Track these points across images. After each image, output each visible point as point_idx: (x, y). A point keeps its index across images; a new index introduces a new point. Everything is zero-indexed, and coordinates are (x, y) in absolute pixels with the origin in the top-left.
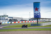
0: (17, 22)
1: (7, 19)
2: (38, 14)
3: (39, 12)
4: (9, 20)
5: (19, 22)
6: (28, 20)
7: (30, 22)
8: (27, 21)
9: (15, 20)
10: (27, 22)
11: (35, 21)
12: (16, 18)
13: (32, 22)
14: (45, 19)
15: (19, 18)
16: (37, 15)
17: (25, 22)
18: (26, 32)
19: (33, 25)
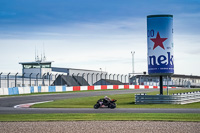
0: (84, 88)
1: (47, 77)
2: (162, 58)
3: (169, 53)
4: (54, 79)
5: (91, 88)
6: (127, 82)
7: (132, 87)
8: (121, 83)
9: (78, 81)
10: (121, 87)
11: (152, 86)
12: (82, 72)
13: (142, 87)
14: (191, 77)
15: (93, 74)
16: (159, 61)
17: (116, 88)
18: (119, 124)
19: (144, 100)
